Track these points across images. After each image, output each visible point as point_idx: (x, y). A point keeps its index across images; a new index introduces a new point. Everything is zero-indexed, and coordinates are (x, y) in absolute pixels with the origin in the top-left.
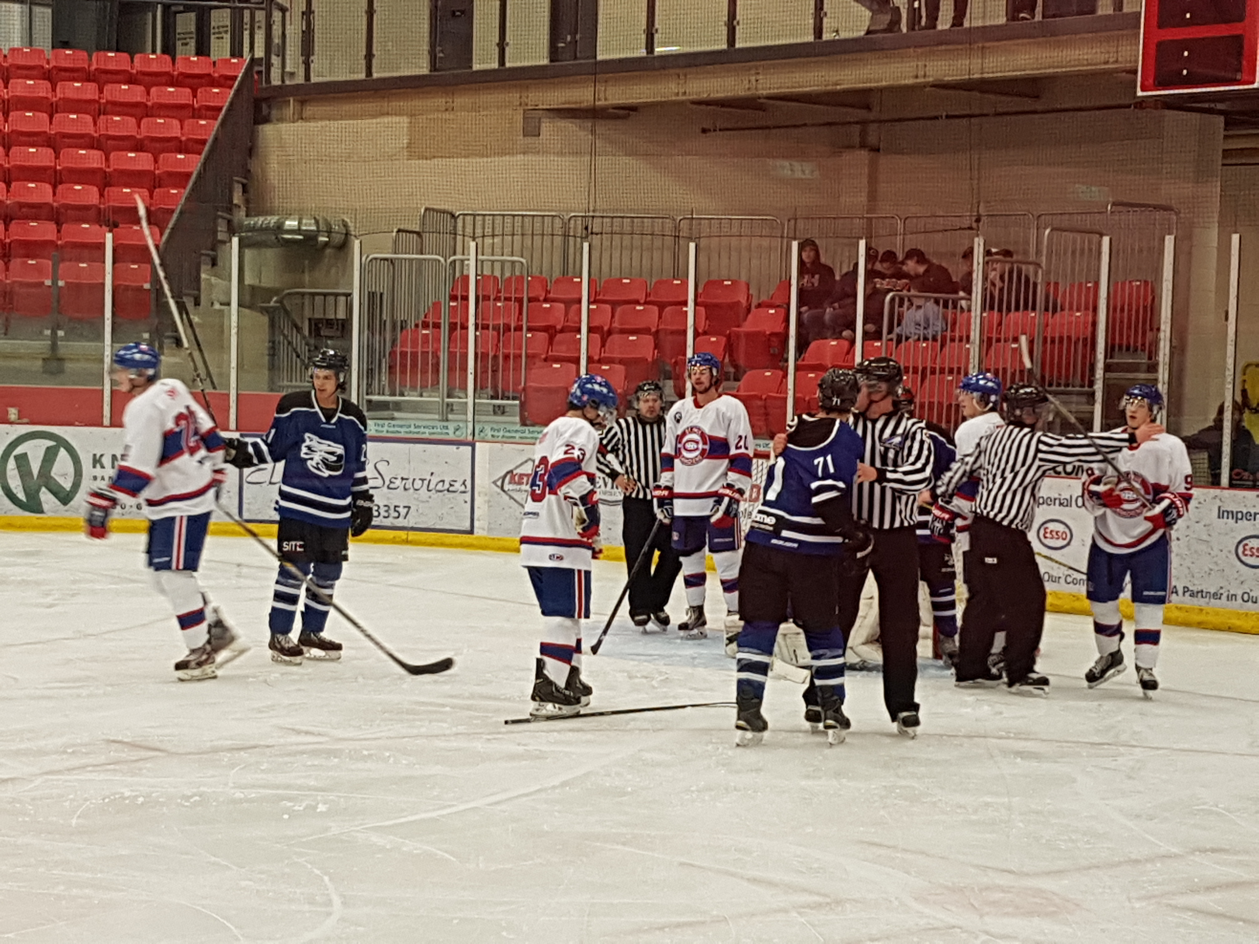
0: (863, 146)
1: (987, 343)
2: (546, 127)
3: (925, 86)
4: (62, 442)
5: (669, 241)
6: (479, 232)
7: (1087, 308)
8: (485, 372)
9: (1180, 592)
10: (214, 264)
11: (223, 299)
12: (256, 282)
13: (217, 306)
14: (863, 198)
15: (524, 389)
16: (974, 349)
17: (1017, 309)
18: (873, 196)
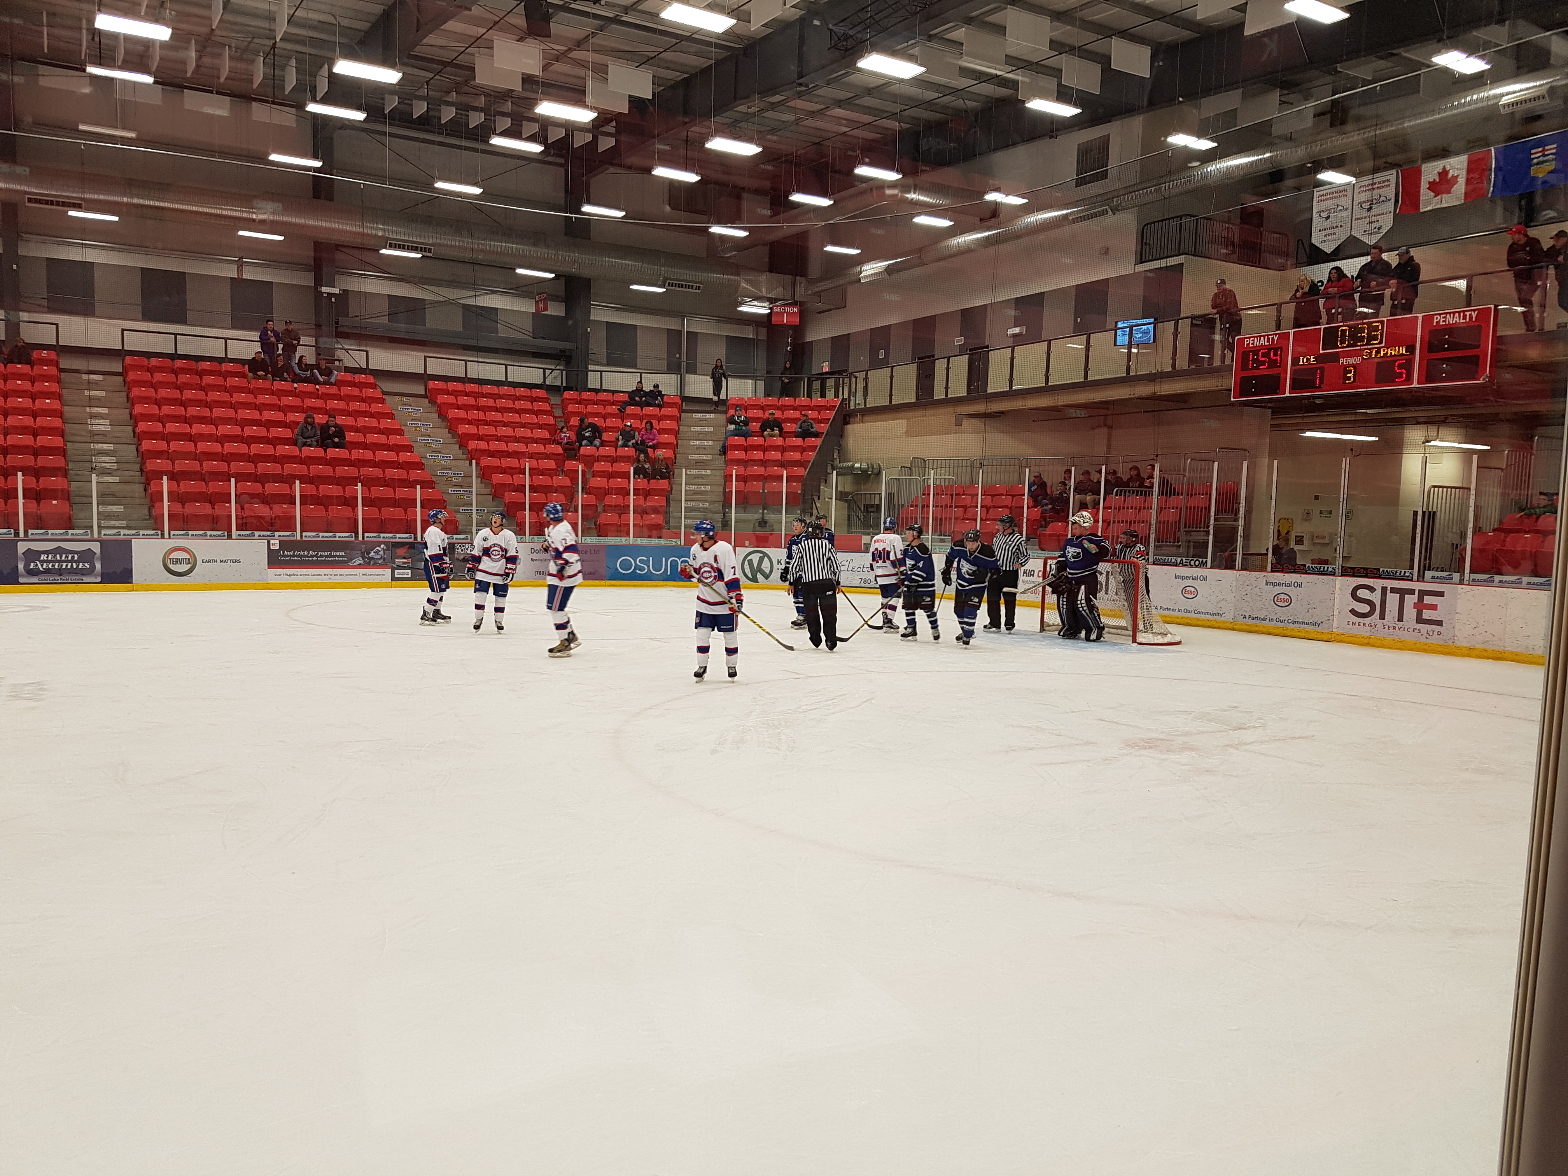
0: (1105, 425)
1: (1160, 509)
2: (966, 423)
3: (1134, 398)
4: (766, 555)
5: (1017, 468)
6: (935, 466)
7: (1207, 494)
8: (936, 525)
9: (1247, 618)
10: (826, 483)
11: (830, 497)
12: (842, 490)
13: (827, 499)
14: (1105, 449)
15: (953, 532)
16: (1154, 512)
17: (1174, 495)
18: (1109, 446)
